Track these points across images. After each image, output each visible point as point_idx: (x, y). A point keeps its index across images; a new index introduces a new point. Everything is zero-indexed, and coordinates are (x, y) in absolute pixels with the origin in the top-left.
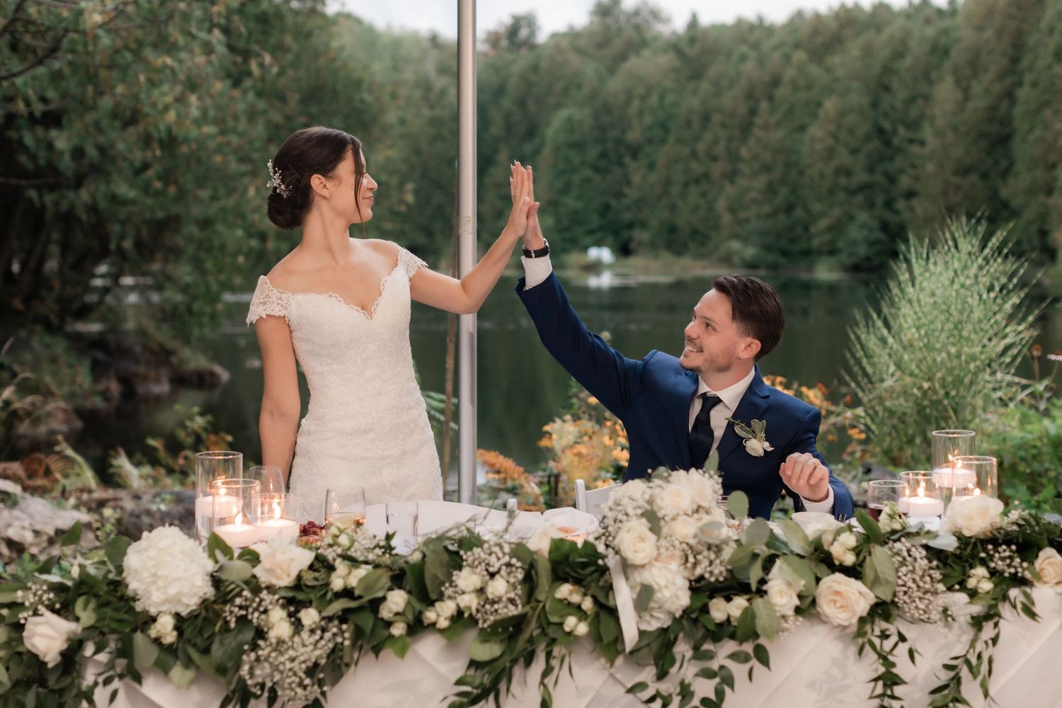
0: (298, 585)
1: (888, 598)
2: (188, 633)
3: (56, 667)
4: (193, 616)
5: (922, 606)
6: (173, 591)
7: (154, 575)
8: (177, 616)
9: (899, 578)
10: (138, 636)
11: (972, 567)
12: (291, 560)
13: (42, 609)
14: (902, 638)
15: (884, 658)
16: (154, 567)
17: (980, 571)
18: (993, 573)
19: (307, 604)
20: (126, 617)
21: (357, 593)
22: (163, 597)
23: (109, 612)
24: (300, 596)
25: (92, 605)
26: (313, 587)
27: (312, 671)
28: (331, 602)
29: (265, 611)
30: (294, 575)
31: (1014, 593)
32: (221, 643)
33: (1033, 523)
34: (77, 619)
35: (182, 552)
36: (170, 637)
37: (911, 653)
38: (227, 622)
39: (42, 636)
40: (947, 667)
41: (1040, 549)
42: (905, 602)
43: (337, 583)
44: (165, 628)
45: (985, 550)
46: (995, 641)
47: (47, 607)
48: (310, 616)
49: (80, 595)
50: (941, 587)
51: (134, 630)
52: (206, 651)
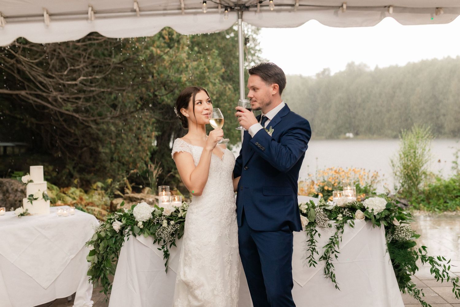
0: (171, 215)
1: (313, 221)
2: (145, 226)
3: (119, 232)
4: (146, 222)
5: (322, 223)
6: (142, 216)
7: (139, 213)
8: (143, 222)
9: (316, 216)
10: (135, 227)
11: (339, 214)
12: (170, 210)
13: (116, 220)
14: (316, 231)
15: (312, 236)
16: (139, 211)
17: (340, 215)
18: (344, 216)
19: (172, 220)
20: (133, 222)
21: (183, 218)
22: (140, 217)
23: (129, 221)
24: (170, 218)
25: (126, 219)
26: (175, 216)
27: (172, 235)
28: (178, 219)
29: (162, 221)
30: (171, 213)
31: (349, 221)
32: (152, 228)
33: (356, 203)
34: (122, 222)
35: (145, 208)
36: (142, 227)
37: (319, 235)
38: (154, 223)
39: (116, 226)
40: (330, 239)
41: (357, 210)
42: (318, 222)
43: (179, 216)
44: (140, 224)
45: (342, 210)
46: (342, 232)
47: (117, 219)
48: (172, 222)
49: (123, 217)
50: (327, 219)
51: (134, 225)
52: (149, 230)
